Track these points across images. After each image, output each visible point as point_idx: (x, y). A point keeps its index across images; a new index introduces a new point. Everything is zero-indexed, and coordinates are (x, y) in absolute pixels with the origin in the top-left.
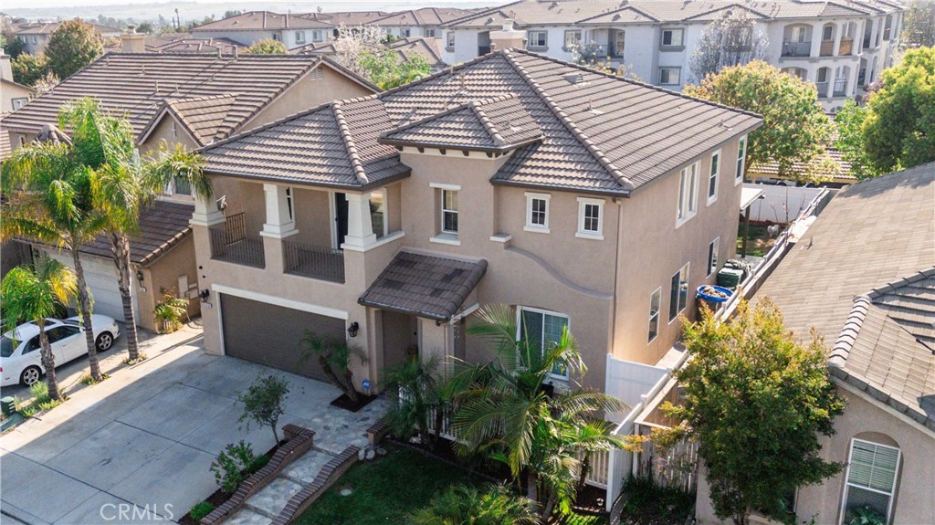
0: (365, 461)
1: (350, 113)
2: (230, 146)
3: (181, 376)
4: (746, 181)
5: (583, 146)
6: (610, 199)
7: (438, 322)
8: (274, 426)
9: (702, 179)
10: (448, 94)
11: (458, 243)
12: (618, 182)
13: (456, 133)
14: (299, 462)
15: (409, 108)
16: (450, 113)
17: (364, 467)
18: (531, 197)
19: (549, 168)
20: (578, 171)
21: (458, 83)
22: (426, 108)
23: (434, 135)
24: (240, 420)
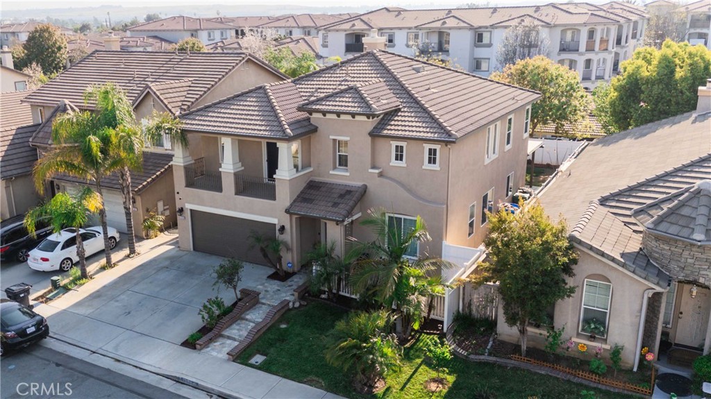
0: (294, 308)
1: (276, 91)
2: (199, 113)
3: (167, 263)
4: (531, 136)
5: (427, 112)
6: (444, 144)
7: (338, 223)
8: (235, 289)
9: (502, 134)
10: (338, 79)
11: (348, 174)
12: (449, 134)
13: (347, 104)
14: (252, 310)
15: (313, 88)
16: (342, 92)
17: (293, 312)
18: (394, 144)
19: (405, 126)
20: (424, 127)
21: (344, 72)
22: (324, 89)
23: (332, 105)
24: (214, 284)
